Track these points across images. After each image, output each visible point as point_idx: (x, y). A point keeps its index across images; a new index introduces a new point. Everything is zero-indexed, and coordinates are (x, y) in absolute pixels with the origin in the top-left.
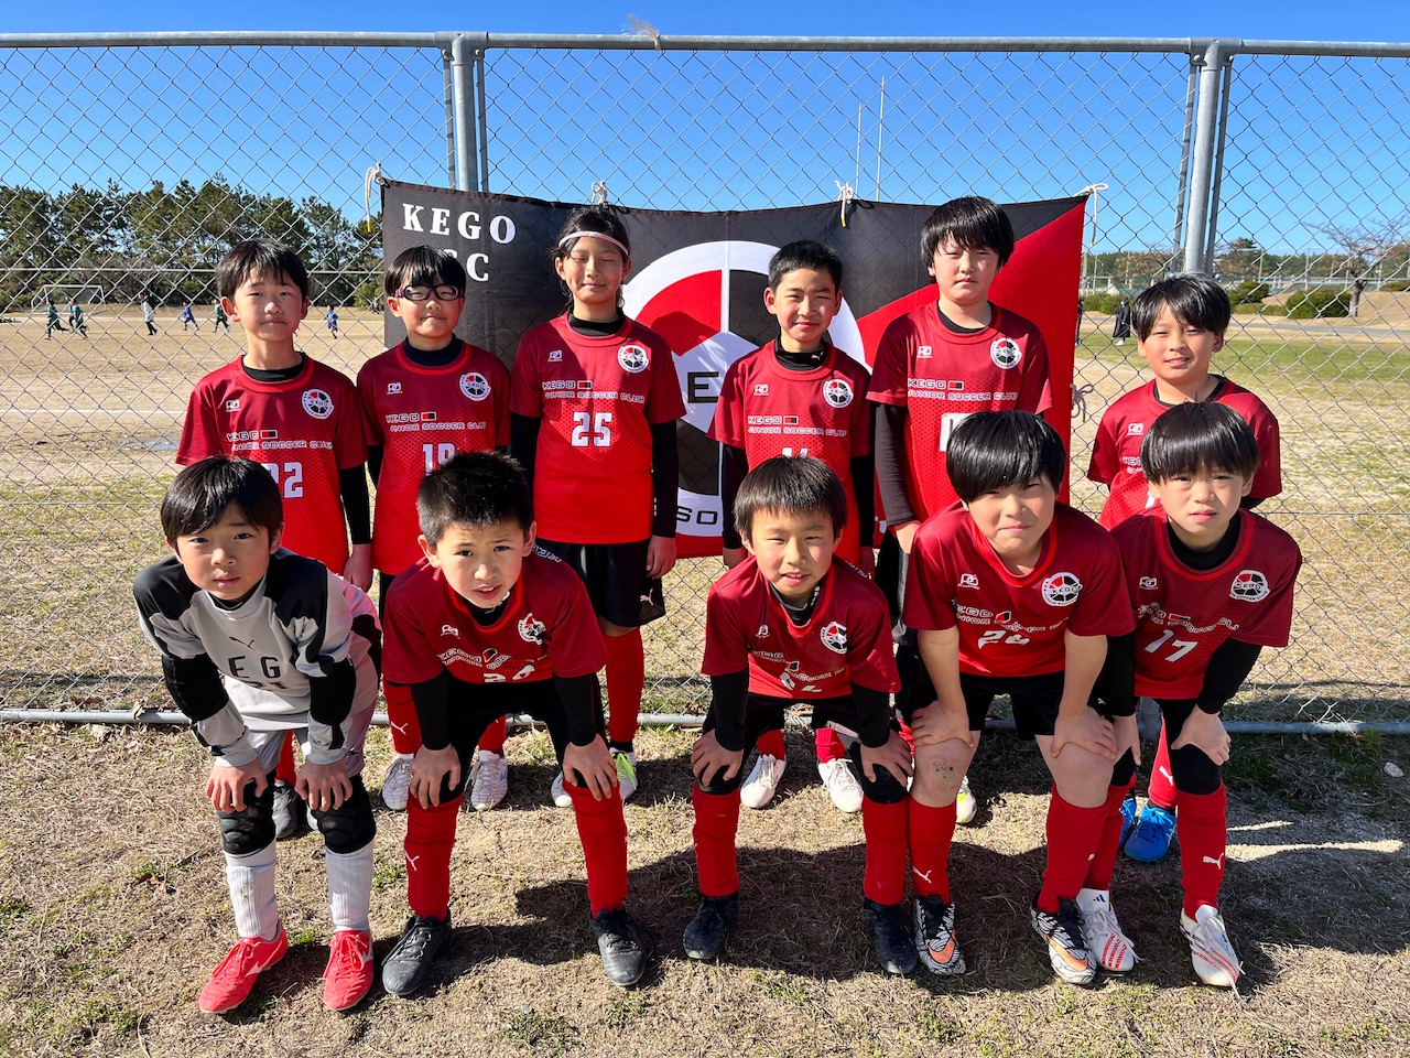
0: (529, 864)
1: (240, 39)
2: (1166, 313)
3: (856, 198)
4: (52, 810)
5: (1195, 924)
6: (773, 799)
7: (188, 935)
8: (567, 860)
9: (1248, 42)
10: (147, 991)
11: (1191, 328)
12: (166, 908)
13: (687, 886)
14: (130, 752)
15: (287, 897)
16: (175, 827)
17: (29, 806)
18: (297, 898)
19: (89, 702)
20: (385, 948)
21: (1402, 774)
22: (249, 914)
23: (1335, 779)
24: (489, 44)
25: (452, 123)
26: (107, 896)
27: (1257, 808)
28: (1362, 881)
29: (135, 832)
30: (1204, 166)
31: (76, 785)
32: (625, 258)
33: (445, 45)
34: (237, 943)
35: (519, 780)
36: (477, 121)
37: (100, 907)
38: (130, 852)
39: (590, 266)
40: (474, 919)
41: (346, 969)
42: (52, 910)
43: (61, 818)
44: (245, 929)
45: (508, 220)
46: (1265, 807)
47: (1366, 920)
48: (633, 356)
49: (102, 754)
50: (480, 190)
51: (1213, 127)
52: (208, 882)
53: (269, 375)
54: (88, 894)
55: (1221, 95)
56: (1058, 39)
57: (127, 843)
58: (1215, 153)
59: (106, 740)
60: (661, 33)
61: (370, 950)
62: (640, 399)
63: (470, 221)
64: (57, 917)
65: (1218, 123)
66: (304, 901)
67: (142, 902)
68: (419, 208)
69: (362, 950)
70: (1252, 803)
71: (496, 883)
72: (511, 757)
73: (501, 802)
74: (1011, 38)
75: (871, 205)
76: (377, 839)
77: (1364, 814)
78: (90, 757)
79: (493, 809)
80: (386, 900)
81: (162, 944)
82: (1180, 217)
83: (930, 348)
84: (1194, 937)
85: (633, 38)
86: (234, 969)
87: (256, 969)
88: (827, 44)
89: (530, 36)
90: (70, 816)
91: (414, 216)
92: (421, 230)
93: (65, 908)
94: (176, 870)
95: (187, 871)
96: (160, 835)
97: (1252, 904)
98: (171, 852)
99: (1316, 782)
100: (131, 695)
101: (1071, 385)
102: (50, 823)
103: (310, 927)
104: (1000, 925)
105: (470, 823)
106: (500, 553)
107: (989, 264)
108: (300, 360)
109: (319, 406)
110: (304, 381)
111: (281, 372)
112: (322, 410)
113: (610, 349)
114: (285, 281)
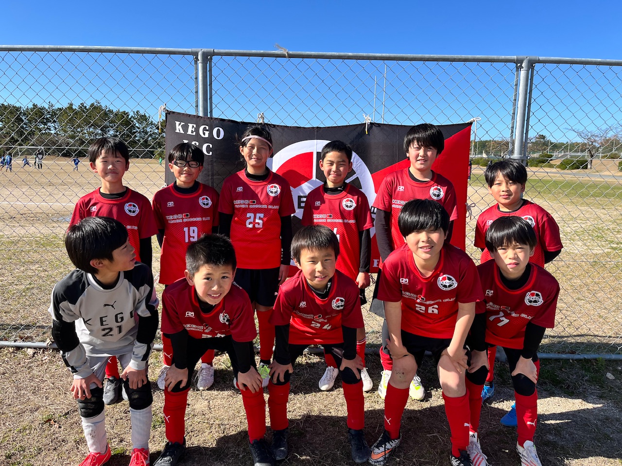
0: (222, 417)
2: (500, 176)
3: (372, 122)
4: (8, 388)
5: (523, 449)
6: (333, 387)
7: (66, 448)
8: (240, 415)
9: (541, 58)
11: (511, 182)
12: (57, 435)
13: (294, 428)
14: (44, 361)
15: (112, 431)
16: (62, 397)
18: (116, 432)
19: (27, 338)
20: (155, 456)
21: (614, 378)
22: (94, 444)
23: (584, 380)
24: (214, 54)
25: (197, 87)
26: (30, 429)
28: (597, 428)
29: (44, 399)
30: (522, 111)
31: (19, 377)
32: (270, 148)
33: (195, 54)
34: (89, 454)
35: (219, 377)
36: (208, 87)
37: (27, 434)
38: (42, 408)
39: (255, 151)
40: (196, 443)
42: (5, 435)
43: (12, 392)
44: (91, 448)
45: (221, 129)
46: (554, 393)
47: (599, 446)
48: (274, 190)
49: (32, 362)
50: (209, 116)
51: (526, 94)
52: (76, 424)
53: (111, 196)
54: (22, 428)
55: (529, 81)
56: (459, 56)
57: (41, 404)
58: (527, 105)
59: (33, 356)
60: (288, 50)
61: (149, 458)
62: (276, 207)
63: (205, 129)
64: (7, 438)
65: (528, 93)
66: (119, 433)
67: (46, 432)
68: (182, 123)
69: (145, 458)
70: (548, 391)
71: (207, 426)
72: (216, 366)
73: (210, 387)
75: (379, 125)
76: (153, 404)
77: (598, 396)
78: (26, 363)
79: (208, 390)
80: (157, 433)
81: (54, 452)
82: (512, 132)
83: (403, 187)
84: (522, 455)
85: (277, 52)
88: (360, 57)
89: (232, 51)
90: (16, 391)
91: (180, 127)
92: (183, 133)
93: (11, 434)
94: (62, 418)
95: (67, 418)
96: (56, 401)
97: (548, 438)
98: (60, 409)
99: (576, 381)
100: (46, 335)
101: (466, 204)
102: (7, 394)
103: (121, 446)
104: (435, 448)
105: (196, 396)
106: (224, 279)
107: (432, 154)
108: (125, 190)
109: (132, 210)
110: (127, 199)
111: (117, 194)
112: (134, 212)
113: (263, 186)
114: (117, 156)
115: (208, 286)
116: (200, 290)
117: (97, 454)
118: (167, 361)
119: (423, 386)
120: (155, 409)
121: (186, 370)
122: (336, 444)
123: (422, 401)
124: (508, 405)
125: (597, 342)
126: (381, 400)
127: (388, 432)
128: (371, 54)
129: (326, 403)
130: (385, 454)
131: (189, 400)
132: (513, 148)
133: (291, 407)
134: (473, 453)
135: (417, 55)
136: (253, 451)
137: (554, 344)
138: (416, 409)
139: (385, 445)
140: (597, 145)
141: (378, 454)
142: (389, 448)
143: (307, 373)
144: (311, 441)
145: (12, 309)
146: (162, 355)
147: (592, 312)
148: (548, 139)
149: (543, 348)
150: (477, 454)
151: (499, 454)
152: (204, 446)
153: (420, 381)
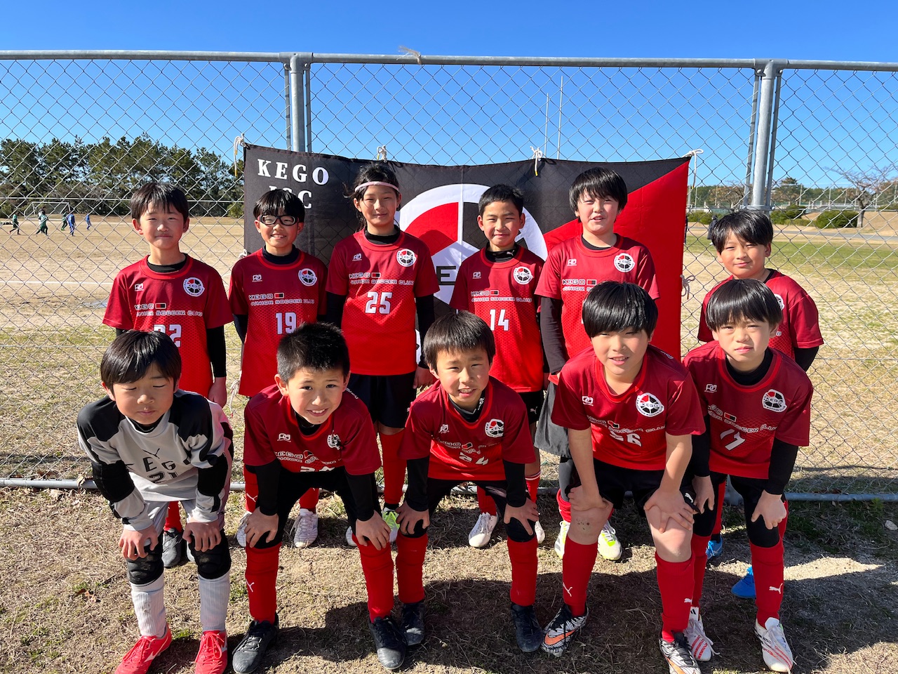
0: (331, 585)
1: (157, 56)
2: (732, 236)
3: (543, 157)
4: (23, 545)
5: (765, 630)
6: (489, 542)
7: (107, 631)
8: (356, 582)
9: (792, 61)
10: (80, 668)
11: (748, 244)
12: (94, 612)
13: (433, 601)
14: (74, 507)
15: (172, 606)
16: (102, 558)
17: (9, 543)
18: (178, 607)
19: (49, 474)
20: (235, 641)
22: (148, 622)
23: (853, 531)
24: (313, 60)
25: (289, 109)
26: (56, 603)
27: (804, 550)
28: (872, 600)
29: (76, 561)
30: (764, 139)
31: (39, 529)
32: (398, 196)
33: (286, 61)
34: (140, 638)
35: (325, 528)
36: (305, 108)
37: (51, 611)
38: (72, 575)
39: (377, 203)
40: (293, 622)
41: (210, 657)
42: (21, 613)
43: (29, 551)
44: (144, 630)
45: (324, 171)
46: (809, 550)
47: (874, 626)
48: (405, 257)
49: (56, 509)
50: (306, 151)
51: (769, 115)
52: (121, 595)
53: (163, 269)
54: (44, 602)
55: (774, 94)
56: (671, 59)
57: (70, 568)
58: (771, 131)
59: (59, 500)
60: (422, 54)
61: (226, 644)
62: (409, 283)
63: (300, 171)
64: (24, 617)
65: (773, 112)
66: (183, 608)
67: (79, 608)
68: (268, 162)
69: (221, 644)
70: (801, 547)
71: (309, 598)
72: (321, 512)
73: (313, 543)
74: (642, 59)
75: (554, 162)
77: (873, 554)
78: (49, 510)
79: (308, 547)
80: (237, 609)
81: (91, 636)
82: (749, 171)
83: (575, 260)
84: (764, 639)
85: (403, 57)
86: (137, 657)
87: (151, 657)
88: (526, 62)
89: (339, 55)
90: (35, 550)
91: (265, 167)
92: (269, 176)
93: (29, 611)
94: (101, 587)
95: (108, 588)
96: (92, 563)
97: (801, 615)
98: (98, 575)
99: (841, 533)
100: (76, 470)
101: (681, 276)
102: (22, 554)
103: (187, 627)
104: (636, 629)
105: (292, 556)
106: (330, 389)
107: (612, 208)
108: (184, 258)
109: (194, 288)
110: (186, 272)
111: (171, 266)
112: (197, 291)
113: (391, 252)
114: (171, 211)
115: (307, 399)
116: (296, 405)
117: (152, 637)
118: (251, 506)
119: (619, 540)
120: (233, 574)
121: (275, 518)
122: (493, 623)
123: (618, 561)
124: (741, 569)
125: (871, 476)
126: (558, 561)
127: (569, 607)
128: (542, 58)
129: (479, 564)
130: (565, 638)
131: (283, 561)
132: (751, 193)
133: (429, 571)
134: (692, 636)
135: (609, 59)
136: (375, 634)
137: (808, 479)
138: (610, 573)
139: (565, 625)
140: (871, 191)
141: (554, 639)
142: (571, 629)
143: (452, 522)
144: (458, 620)
145: (27, 433)
146: (243, 497)
147: (864, 434)
148: (799, 184)
149: (792, 486)
150: (698, 638)
151: (730, 637)
152: (305, 627)
153: (614, 533)
